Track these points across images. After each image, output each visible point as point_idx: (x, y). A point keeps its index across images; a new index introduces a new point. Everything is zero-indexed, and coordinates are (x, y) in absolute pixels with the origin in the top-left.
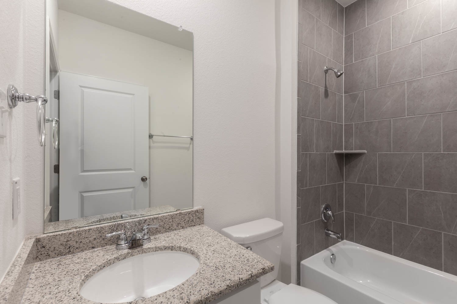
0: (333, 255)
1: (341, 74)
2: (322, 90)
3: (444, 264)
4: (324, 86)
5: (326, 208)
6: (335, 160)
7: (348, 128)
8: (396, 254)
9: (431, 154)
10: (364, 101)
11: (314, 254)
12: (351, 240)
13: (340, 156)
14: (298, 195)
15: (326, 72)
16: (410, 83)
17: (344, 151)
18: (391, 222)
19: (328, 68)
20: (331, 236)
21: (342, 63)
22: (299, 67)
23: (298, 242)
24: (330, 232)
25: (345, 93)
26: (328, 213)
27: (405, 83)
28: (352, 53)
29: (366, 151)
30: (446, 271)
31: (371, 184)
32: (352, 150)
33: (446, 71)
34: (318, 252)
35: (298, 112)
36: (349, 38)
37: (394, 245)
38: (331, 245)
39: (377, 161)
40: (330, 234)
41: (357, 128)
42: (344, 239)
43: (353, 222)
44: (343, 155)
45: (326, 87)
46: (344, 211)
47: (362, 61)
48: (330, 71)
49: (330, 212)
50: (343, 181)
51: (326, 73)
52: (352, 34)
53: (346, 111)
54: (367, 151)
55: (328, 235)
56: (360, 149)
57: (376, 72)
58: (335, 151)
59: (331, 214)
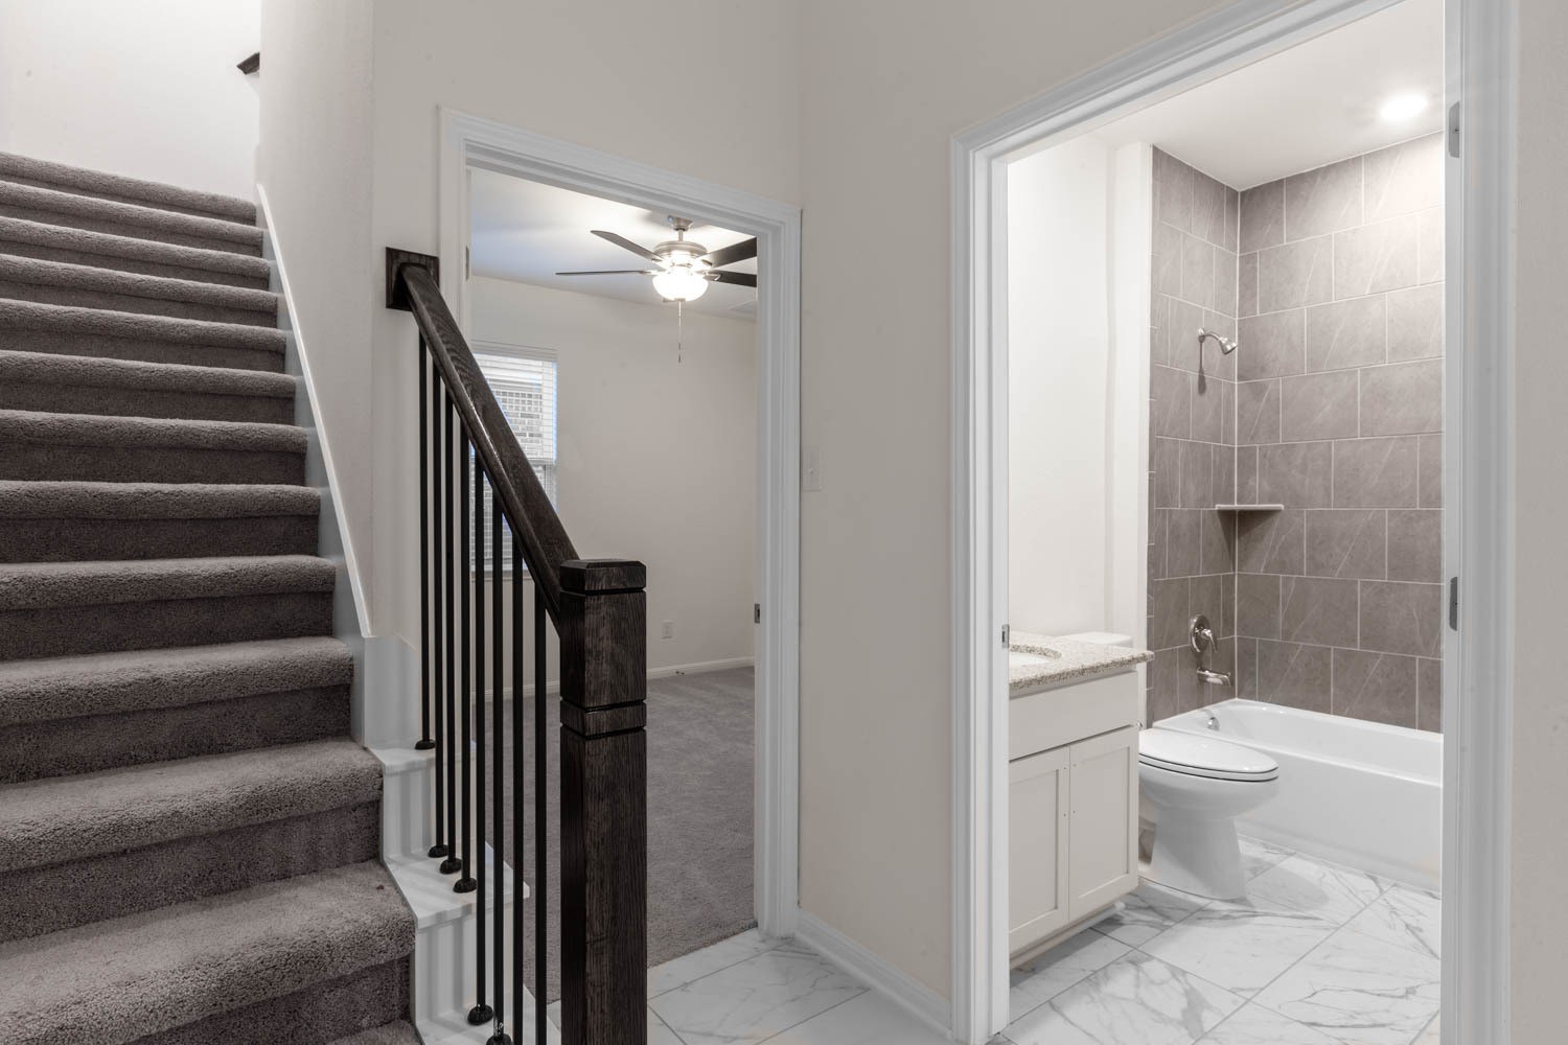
0: (1212, 719)
1: (1233, 349)
2: (1193, 378)
3: (1420, 716)
4: (1198, 369)
5: (1201, 625)
6: (1218, 523)
7: (1246, 455)
8: (1338, 712)
9: (1400, 512)
10: (1278, 399)
11: (1175, 714)
12: (1251, 696)
13: (1228, 517)
14: (1149, 592)
15: (1202, 338)
16: (1366, 372)
17: (1236, 506)
18: (1329, 649)
19: (1208, 332)
20: (1208, 680)
21: (1235, 313)
22: (1152, 338)
23: (1148, 685)
24: (1207, 672)
25: (1240, 378)
26: (1205, 635)
27: (1356, 371)
28: (1256, 295)
29: (1281, 506)
30: (1422, 728)
31: (1292, 574)
32: (1254, 503)
33: (1426, 356)
34: (1184, 712)
35: (1150, 429)
36: (1248, 260)
37: (1335, 695)
38: (1209, 704)
39: (1303, 526)
40: (1208, 676)
41: (1265, 456)
42: (1234, 697)
43: (1255, 658)
44: (1235, 515)
45: (1201, 371)
46: (1236, 636)
47: (1276, 315)
48: (1208, 338)
49: (1208, 632)
50: (1234, 570)
51: (1201, 342)
52: (1256, 254)
53: (1241, 417)
54: (1283, 503)
55: (1202, 680)
56: (1270, 502)
57: (1303, 342)
58: (1219, 506)
59: (1210, 635)
